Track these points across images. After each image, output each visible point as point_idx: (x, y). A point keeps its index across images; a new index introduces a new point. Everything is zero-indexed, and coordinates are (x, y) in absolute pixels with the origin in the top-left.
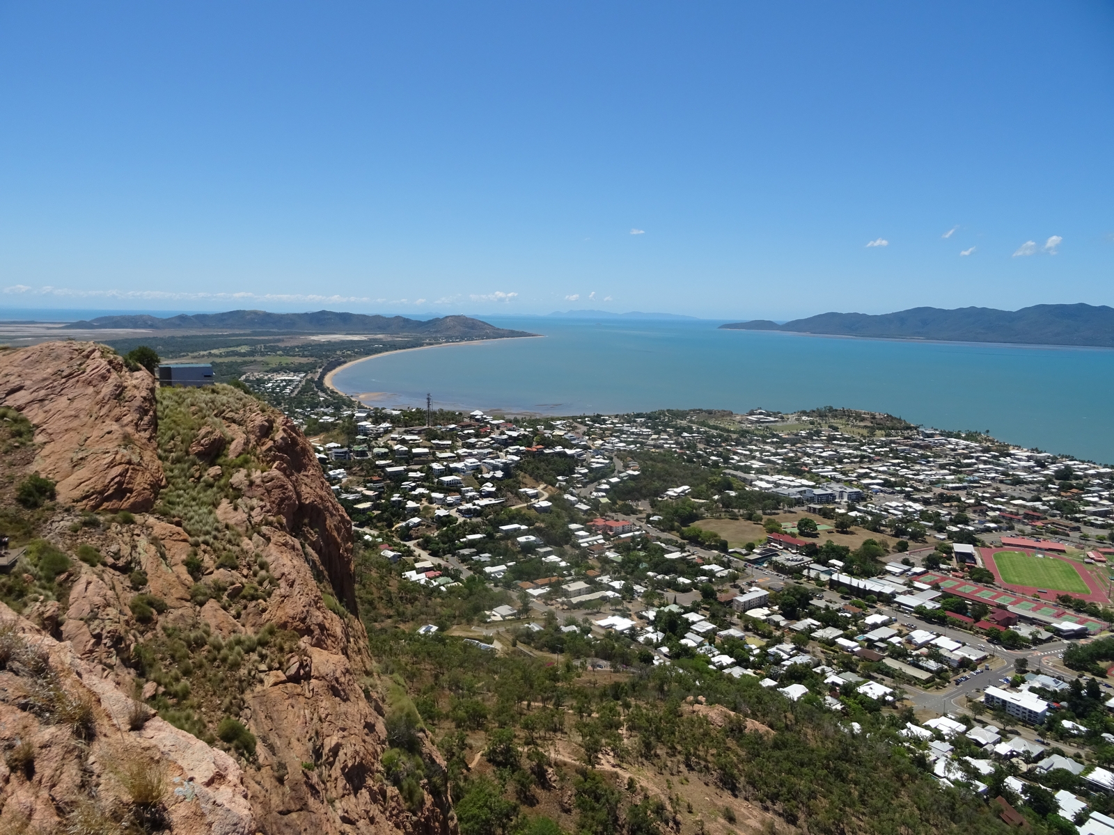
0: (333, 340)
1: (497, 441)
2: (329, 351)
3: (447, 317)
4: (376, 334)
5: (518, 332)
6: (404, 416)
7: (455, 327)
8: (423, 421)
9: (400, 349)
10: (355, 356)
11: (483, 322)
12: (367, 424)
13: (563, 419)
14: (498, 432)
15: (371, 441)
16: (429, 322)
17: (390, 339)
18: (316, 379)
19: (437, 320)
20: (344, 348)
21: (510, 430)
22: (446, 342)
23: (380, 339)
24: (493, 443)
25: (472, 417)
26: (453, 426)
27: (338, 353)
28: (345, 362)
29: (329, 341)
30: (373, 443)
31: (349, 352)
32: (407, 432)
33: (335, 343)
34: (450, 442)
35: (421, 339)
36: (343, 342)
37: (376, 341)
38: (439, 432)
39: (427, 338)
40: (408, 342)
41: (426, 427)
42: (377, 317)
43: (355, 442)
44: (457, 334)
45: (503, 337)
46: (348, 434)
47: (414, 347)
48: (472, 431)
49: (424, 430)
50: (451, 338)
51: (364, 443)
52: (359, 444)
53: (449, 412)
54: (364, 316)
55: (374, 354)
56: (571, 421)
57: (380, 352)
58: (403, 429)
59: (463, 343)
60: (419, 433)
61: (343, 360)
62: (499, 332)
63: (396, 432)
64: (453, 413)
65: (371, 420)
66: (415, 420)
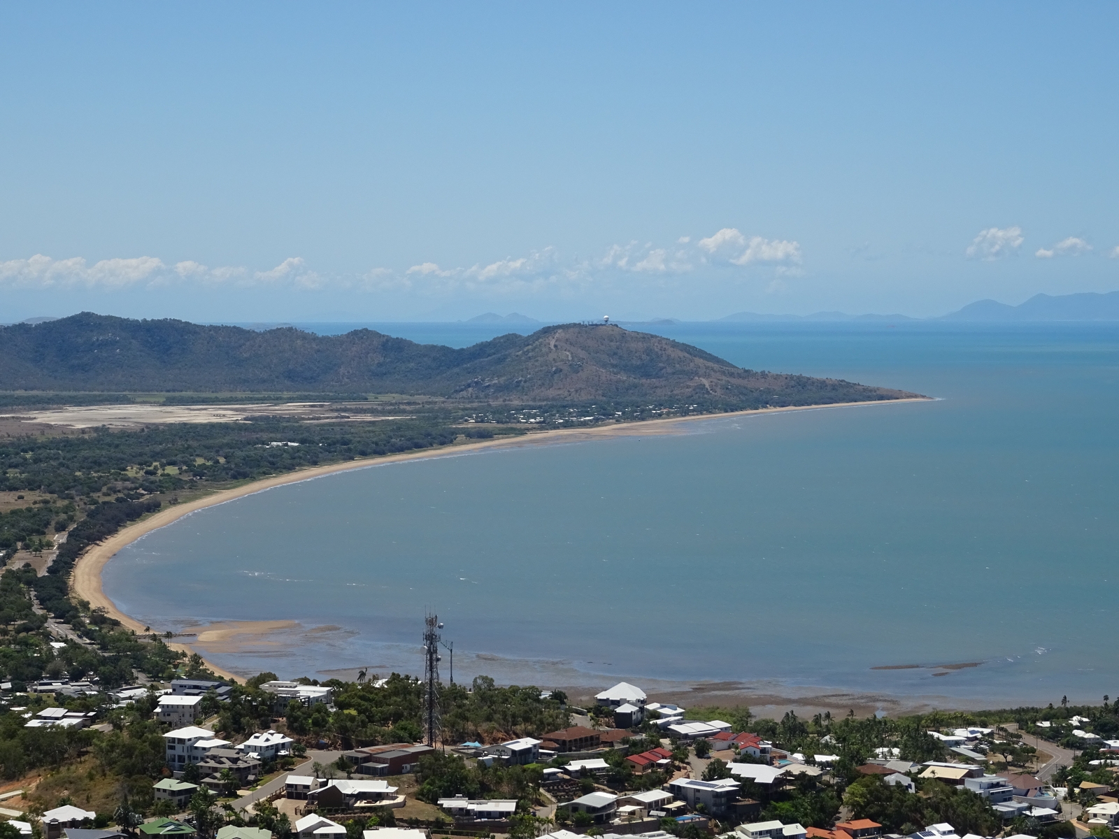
0: (117, 425)
1: (692, 800)
2: (97, 464)
3: (548, 331)
4: (278, 400)
5: (823, 385)
6: (341, 706)
7: (576, 369)
8: (411, 724)
9: (364, 454)
10: (193, 485)
11: (685, 348)
12: (202, 736)
13: (981, 719)
14: (701, 765)
15: (210, 800)
16: (481, 350)
17: (328, 418)
18: (42, 573)
19: (511, 341)
20: (156, 456)
21: (747, 759)
22: (544, 426)
23: (292, 419)
24: (680, 811)
25: (604, 710)
26: (525, 743)
27: (132, 471)
28: (154, 508)
29: (102, 431)
30: (218, 809)
31: (172, 470)
32: (347, 767)
33: (125, 435)
34: (509, 806)
35: (447, 414)
36: (152, 434)
37: (273, 425)
38: (470, 765)
39: (468, 413)
40: (398, 427)
41: (419, 747)
42: (285, 335)
43: (151, 804)
44: (584, 397)
45: (765, 404)
46: (129, 772)
47: (419, 446)
48: (600, 763)
49: (415, 756)
50: (562, 408)
51: (182, 807)
52: (166, 811)
53: (514, 690)
54: (236, 331)
55: (266, 474)
56: (1012, 727)
57: (290, 468)
58: (334, 755)
59: (608, 429)
60: (393, 771)
61: (146, 498)
62: (751, 384)
63: (308, 765)
64: (531, 695)
65: (215, 720)
66: (384, 721)
